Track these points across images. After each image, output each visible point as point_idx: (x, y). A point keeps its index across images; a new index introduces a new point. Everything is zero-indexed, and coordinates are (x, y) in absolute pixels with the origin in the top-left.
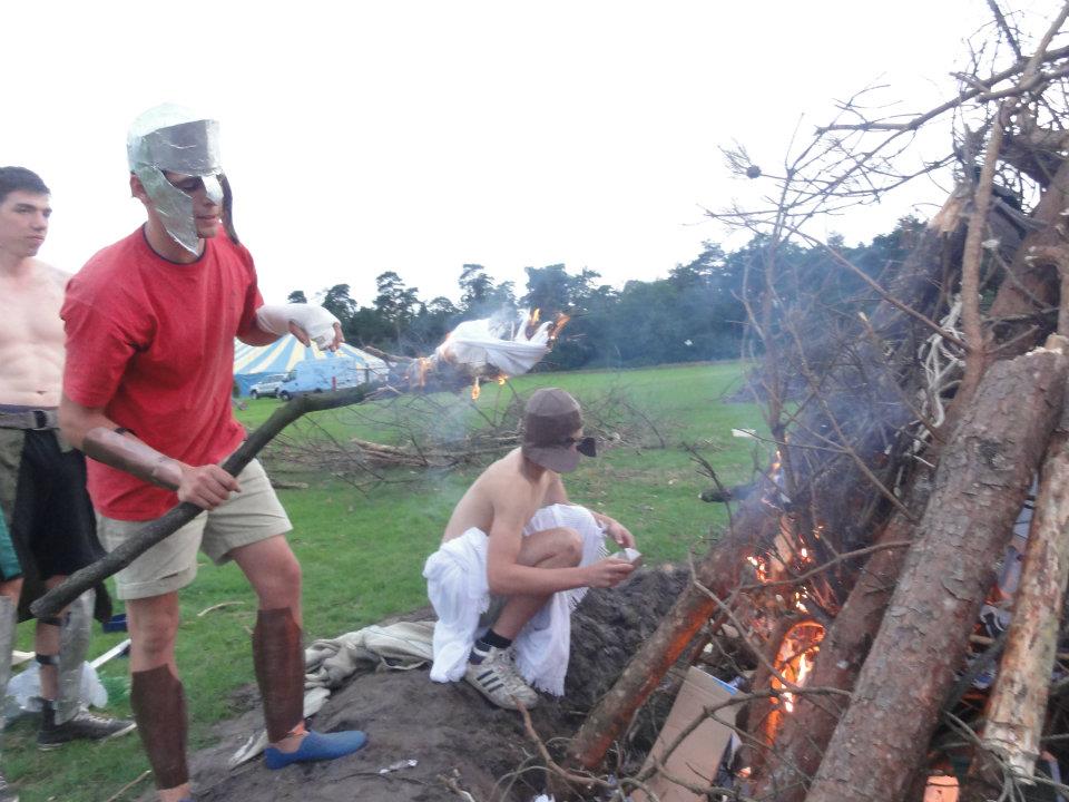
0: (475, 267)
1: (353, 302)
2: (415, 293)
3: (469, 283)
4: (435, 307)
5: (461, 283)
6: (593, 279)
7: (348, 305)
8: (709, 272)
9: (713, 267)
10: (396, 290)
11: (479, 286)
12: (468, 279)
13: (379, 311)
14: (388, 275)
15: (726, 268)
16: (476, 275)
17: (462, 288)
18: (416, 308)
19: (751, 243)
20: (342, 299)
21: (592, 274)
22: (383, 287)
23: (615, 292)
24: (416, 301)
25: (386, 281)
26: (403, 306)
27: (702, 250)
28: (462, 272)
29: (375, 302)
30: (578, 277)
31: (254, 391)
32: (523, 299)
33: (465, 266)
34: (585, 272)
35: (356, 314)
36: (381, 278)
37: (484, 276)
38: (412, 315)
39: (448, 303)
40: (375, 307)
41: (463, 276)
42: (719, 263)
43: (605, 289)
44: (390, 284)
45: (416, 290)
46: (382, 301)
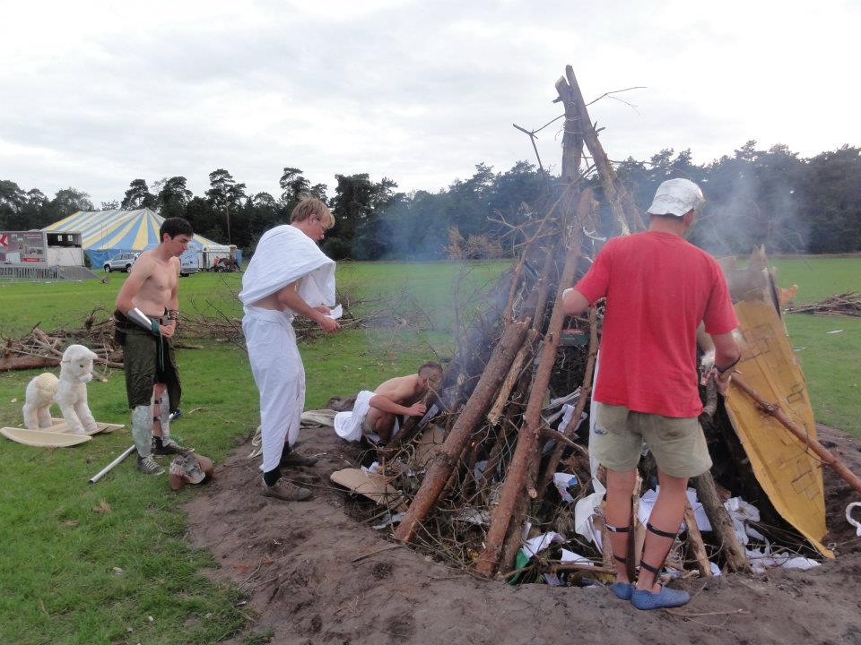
0: (295, 171)
1: (189, 193)
2: (242, 189)
3: (288, 184)
4: (258, 201)
5: (282, 184)
6: (391, 188)
7: (184, 195)
8: (481, 190)
9: (483, 186)
10: (226, 186)
11: (298, 186)
12: (288, 180)
13: (211, 202)
14: (220, 172)
15: (494, 188)
16: (295, 177)
17: (283, 187)
18: (243, 201)
19: (514, 169)
20: (178, 189)
21: (390, 184)
22: (215, 182)
23: (407, 199)
24: (243, 195)
25: (218, 178)
26: (231, 199)
27: (476, 172)
28: (283, 174)
29: (207, 194)
30: (379, 185)
31: (107, 265)
32: (332, 200)
33: (286, 169)
34: (384, 182)
35: (191, 203)
36: (214, 174)
37: (302, 179)
38: (240, 206)
39: (270, 199)
40: (208, 198)
41: (284, 178)
42: (489, 183)
43: (400, 196)
44: (221, 180)
45: (243, 186)
46: (213, 193)
